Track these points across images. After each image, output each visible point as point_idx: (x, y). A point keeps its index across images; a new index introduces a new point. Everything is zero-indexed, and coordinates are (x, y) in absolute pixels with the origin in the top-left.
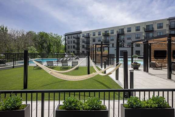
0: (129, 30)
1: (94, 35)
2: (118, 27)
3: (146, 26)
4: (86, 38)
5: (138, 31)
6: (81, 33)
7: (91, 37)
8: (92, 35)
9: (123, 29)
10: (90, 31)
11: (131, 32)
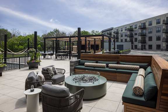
0: (150, 24)
1: (122, 31)
2: (140, 21)
3: (167, 17)
4: (116, 33)
5: (158, 24)
6: (112, 29)
7: (119, 32)
8: (120, 31)
9: (145, 23)
10: (119, 27)
11: (152, 25)
